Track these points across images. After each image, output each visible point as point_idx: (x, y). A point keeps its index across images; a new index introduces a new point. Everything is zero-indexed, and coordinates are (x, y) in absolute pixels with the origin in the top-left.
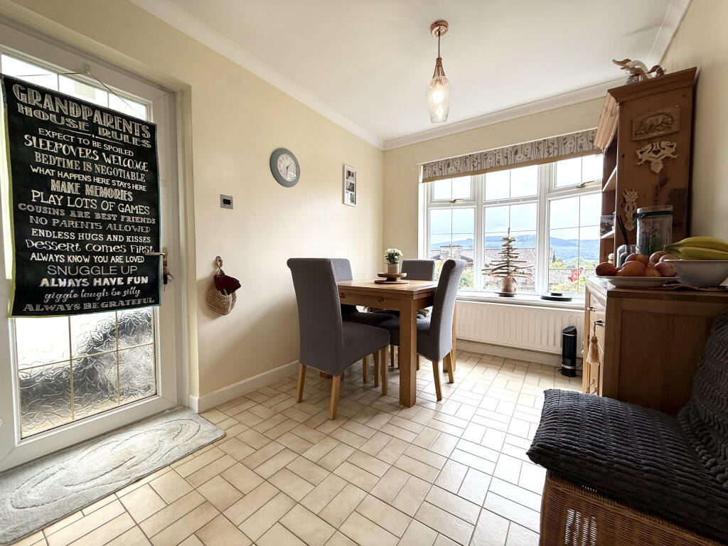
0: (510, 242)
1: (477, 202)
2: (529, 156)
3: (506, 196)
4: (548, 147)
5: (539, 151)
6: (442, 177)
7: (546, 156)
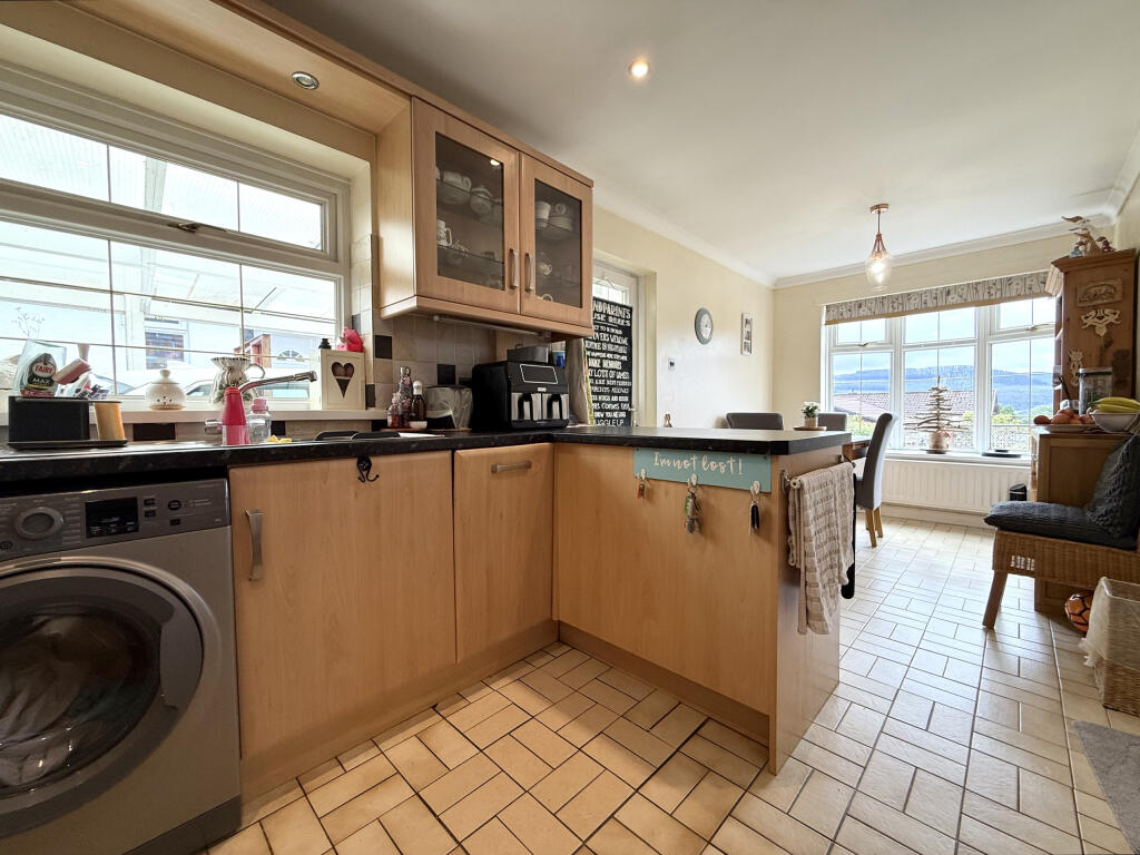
0: (941, 391)
1: (895, 345)
2: (964, 297)
3: (933, 338)
4: (989, 288)
5: (977, 292)
6: (850, 319)
7: (986, 297)
